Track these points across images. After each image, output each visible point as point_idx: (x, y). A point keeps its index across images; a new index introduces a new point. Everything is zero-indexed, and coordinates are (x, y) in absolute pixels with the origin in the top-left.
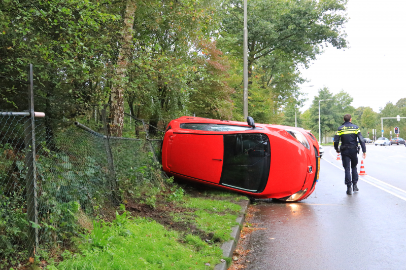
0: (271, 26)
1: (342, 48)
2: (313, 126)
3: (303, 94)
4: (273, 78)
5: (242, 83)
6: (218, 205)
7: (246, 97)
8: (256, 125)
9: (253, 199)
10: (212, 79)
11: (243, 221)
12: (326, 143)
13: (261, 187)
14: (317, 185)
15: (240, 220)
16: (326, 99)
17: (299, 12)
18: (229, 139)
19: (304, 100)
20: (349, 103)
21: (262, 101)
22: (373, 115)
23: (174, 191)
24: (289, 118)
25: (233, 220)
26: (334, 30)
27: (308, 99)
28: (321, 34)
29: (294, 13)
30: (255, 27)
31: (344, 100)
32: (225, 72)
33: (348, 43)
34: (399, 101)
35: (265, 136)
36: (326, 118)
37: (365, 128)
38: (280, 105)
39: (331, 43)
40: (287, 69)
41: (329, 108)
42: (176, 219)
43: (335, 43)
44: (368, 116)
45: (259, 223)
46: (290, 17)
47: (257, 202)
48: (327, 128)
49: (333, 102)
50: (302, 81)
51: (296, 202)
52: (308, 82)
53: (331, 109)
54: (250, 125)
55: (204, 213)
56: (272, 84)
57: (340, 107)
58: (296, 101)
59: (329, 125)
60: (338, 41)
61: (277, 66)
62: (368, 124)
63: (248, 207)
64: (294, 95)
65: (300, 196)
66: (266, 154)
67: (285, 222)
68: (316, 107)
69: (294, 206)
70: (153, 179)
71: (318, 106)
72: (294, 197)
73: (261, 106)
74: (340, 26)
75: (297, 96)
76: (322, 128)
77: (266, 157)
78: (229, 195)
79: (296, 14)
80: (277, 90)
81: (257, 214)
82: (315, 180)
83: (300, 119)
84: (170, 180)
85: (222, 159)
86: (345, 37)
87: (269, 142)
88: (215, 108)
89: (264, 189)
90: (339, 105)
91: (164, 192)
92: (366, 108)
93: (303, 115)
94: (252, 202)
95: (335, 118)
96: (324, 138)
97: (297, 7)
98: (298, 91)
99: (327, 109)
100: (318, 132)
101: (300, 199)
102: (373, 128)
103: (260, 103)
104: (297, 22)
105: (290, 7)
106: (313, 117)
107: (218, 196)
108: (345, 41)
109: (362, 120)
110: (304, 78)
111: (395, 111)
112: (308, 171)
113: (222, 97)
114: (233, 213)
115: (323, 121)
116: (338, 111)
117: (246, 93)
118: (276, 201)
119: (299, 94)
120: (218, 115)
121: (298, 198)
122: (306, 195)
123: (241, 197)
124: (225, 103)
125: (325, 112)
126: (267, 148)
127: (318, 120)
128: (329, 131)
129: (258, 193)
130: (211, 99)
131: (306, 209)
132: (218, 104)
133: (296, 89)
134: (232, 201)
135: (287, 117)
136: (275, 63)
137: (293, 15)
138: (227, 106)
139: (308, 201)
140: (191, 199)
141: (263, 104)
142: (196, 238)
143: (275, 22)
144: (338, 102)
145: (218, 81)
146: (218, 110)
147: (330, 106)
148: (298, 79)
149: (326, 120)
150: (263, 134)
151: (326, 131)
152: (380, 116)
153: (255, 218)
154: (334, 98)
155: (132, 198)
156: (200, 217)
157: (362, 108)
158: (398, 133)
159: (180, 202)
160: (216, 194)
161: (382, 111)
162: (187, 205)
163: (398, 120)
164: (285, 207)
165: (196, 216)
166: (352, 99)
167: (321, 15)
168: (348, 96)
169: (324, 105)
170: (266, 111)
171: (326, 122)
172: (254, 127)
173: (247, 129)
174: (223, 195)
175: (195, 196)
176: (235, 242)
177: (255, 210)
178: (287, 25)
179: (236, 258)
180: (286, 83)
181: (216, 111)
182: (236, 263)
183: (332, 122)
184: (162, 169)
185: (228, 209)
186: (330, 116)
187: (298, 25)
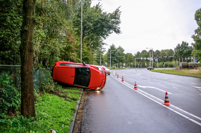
0: (91, 25)
1: (118, 33)
2: (108, 61)
3: (103, 49)
4: (92, 42)
5: (80, 46)
6: (73, 91)
7: (81, 52)
8: (86, 65)
9: (84, 89)
10: (69, 45)
11: (82, 96)
12: (113, 68)
13: (87, 86)
14: (105, 85)
15: (81, 95)
16: (113, 50)
17: (102, 19)
18: (77, 69)
19: (104, 51)
20: (122, 52)
21: (87, 53)
22: (132, 57)
23: (59, 87)
24: (98, 58)
25: (79, 95)
26: (115, 26)
27: (105, 51)
28: (110, 28)
29: (100, 20)
30: (85, 24)
31: (120, 51)
32: (74, 42)
33: (121, 31)
34: (142, 51)
35: (89, 69)
36: (113, 58)
37: (129, 62)
38: (94, 53)
39: (114, 31)
40: (97, 39)
41: (114, 54)
42: (62, 95)
43: (115, 31)
44: (130, 57)
45: (87, 96)
46: (99, 21)
47: (86, 90)
48: (114, 62)
49: (116, 51)
50: (103, 44)
51: (99, 90)
52: (106, 44)
53: (115, 54)
54: (84, 65)
55: (70, 93)
56: (91, 44)
57: (119, 53)
58: (101, 51)
59: (114, 61)
60: (117, 31)
61: (93, 38)
62: (130, 60)
63: (83, 92)
64: (100, 49)
65: (100, 88)
66: (89, 74)
67: (95, 96)
68: (109, 53)
69: (98, 92)
70: (51, 83)
71: (110, 53)
72: (98, 88)
73: (87, 55)
74: (117, 25)
75: (101, 49)
76: (111, 62)
77: (89, 76)
78: (77, 88)
79: (101, 20)
80: (93, 47)
81: (86, 94)
82: (105, 83)
83: (103, 58)
84: (56, 83)
85: (74, 76)
86: (119, 29)
87: (90, 70)
88: (69, 56)
89: (88, 86)
90: (118, 53)
91: (55, 87)
92: (130, 54)
93: (104, 56)
94: (84, 90)
95: (117, 58)
96: (112, 66)
97: (101, 17)
98: (102, 47)
99: (113, 54)
100: (110, 64)
101: (100, 89)
102: (132, 62)
103: (86, 54)
104: (101, 23)
105: (99, 17)
106: (108, 57)
107: (73, 88)
108: (119, 30)
109: (128, 59)
110: (104, 43)
111: (141, 55)
112: (103, 80)
113: (72, 52)
114: (79, 93)
115: (112, 59)
116: (118, 55)
117: (81, 50)
118: (92, 90)
119: (102, 48)
120: (70, 58)
121: (99, 89)
122: (102, 88)
123: (81, 89)
124: (73, 54)
125: (113, 55)
126: (89, 72)
127: (110, 58)
128: (114, 63)
129: (86, 88)
130: (68, 52)
131: (102, 92)
132: (71, 54)
133: (101, 46)
134: (78, 90)
135: (97, 57)
136: (92, 37)
137: (100, 21)
138: (74, 55)
139: (103, 90)
140: (64, 89)
141: (87, 54)
142: (69, 99)
143: (93, 23)
144: (118, 51)
145: (71, 46)
146: (71, 57)
147: (115, 53)
148: (102, 43)
149: (113, 59)
150: (88, 68)
151: (113, 63)
152: (135, 57)
153: (85, 95)
154: (117, 50)
155: (46, 89)
156: (69, 94)
157: (128, 54)
158: (141, 65)
159: (61, 90)
160: (72, 88)
161: (136, 56)
162: (64, 91)
163: (142, 59)
164: (95, 92)
165: (67, 94)
166: (124, 50)
167: (110, 21)
168: (122, 49)
169: (112, 53)
170: (88, 57)
171: (113, 60)
172: (85, 65)
173: (83, 66)
174: (74, 88)
175: (65, 89)
176: (80, 101)
177: (85, 93)
178: (97, 24)
179: (81, 104)
180: (97, 45)
181: (70, 57)
182: (81, 105)
183: (116, 60)
184: (53, 79)
185: (77, 92)
186: (115, 57)
187: (102, 24)
